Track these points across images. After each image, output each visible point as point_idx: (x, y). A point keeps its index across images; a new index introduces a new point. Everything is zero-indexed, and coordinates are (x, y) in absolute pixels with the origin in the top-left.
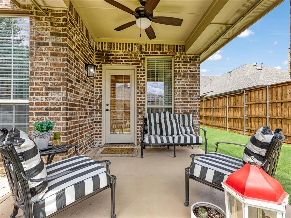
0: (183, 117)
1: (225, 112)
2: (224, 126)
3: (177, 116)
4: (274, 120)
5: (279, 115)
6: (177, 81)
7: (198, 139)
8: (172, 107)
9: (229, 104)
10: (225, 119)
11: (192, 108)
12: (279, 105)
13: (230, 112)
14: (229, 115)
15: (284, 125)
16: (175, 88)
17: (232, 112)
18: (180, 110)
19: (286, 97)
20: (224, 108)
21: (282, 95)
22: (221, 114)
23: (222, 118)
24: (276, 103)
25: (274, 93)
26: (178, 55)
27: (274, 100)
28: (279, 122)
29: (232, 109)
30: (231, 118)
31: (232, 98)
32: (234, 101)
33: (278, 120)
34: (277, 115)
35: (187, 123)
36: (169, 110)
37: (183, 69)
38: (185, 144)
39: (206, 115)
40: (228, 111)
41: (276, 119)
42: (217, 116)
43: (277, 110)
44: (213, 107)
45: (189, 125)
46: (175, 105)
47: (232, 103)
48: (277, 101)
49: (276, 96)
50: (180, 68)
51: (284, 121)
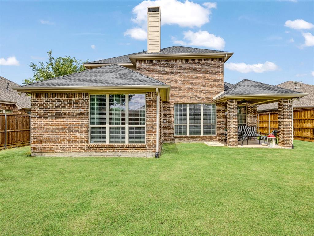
0: (251, 128)
1: (268, 124)
2: (267, 133)
3: (249, 127)
4: (296, 129)
5: (298, 126)
6: (248, 114)
7: (258, 135)
8: (246, 124)
9: (270, 119)
10: (268, 128)
11: (254, 124)
12: (298, 121)
13: (271, 124)
14: (270, 126)
15: (300, 132)
16: (247, 117)
17: (273, 124)
18: (249, 125)
19: (302, 117)
20: (267, 122)
21: (300, 116)
22: (265, 125)
23: (266, 128)
24: (297, 120)
25: (296, 114)
26: (249, 104)
27: (296, 118)
28: (298, 130)
29: (273, 122)
30: (272, 128)
31: (273, 115)
32: (274, 117)
33: (298, 129)
34: (297, 126)
35: (253, 130)
36: (245, 125)
37: (250, 110)
38: (256, 136)
39: (260, 126)
40: (270, 123)
41: (297, 128)
42: (262, 126)
43: (297, 124)
44: (259, 120)
45: (254, 131)
46: (247, 123)
47: (273, 119)
48: (297, 119)
49: (297, 116)
50: (249, 109)
51: (301, 130)
